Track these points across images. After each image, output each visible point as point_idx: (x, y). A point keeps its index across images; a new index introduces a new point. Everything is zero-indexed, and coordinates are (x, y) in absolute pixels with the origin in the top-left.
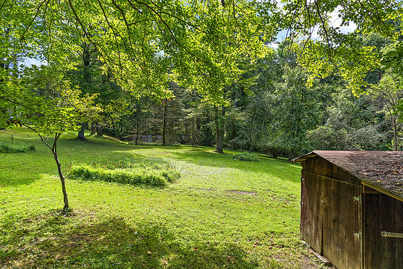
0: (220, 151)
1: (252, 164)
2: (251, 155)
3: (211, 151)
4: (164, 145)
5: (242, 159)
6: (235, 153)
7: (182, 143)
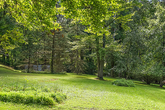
0: (101, 78)
1: (128, 89)
2: (128, 81)
3: (93, 78)
4: (52, 73)
5: (120, 85)
6: (114, 80)
7: (67, 72)
